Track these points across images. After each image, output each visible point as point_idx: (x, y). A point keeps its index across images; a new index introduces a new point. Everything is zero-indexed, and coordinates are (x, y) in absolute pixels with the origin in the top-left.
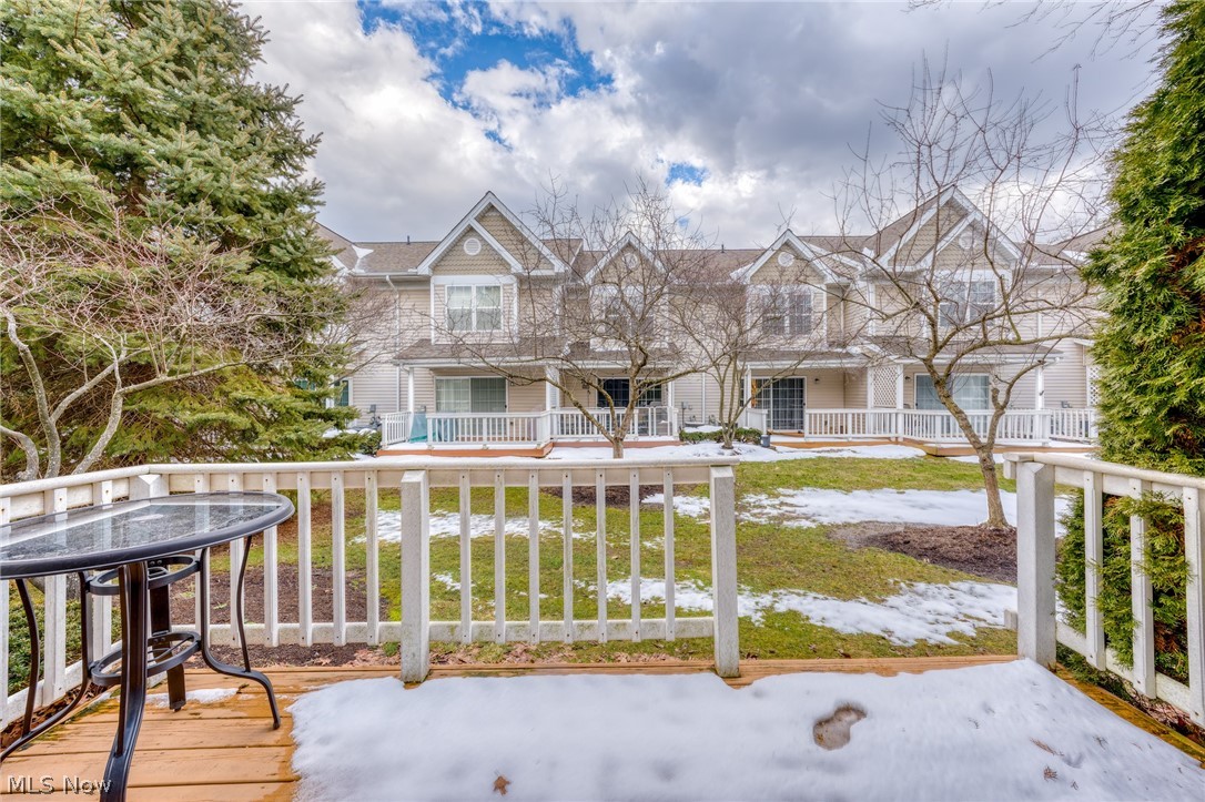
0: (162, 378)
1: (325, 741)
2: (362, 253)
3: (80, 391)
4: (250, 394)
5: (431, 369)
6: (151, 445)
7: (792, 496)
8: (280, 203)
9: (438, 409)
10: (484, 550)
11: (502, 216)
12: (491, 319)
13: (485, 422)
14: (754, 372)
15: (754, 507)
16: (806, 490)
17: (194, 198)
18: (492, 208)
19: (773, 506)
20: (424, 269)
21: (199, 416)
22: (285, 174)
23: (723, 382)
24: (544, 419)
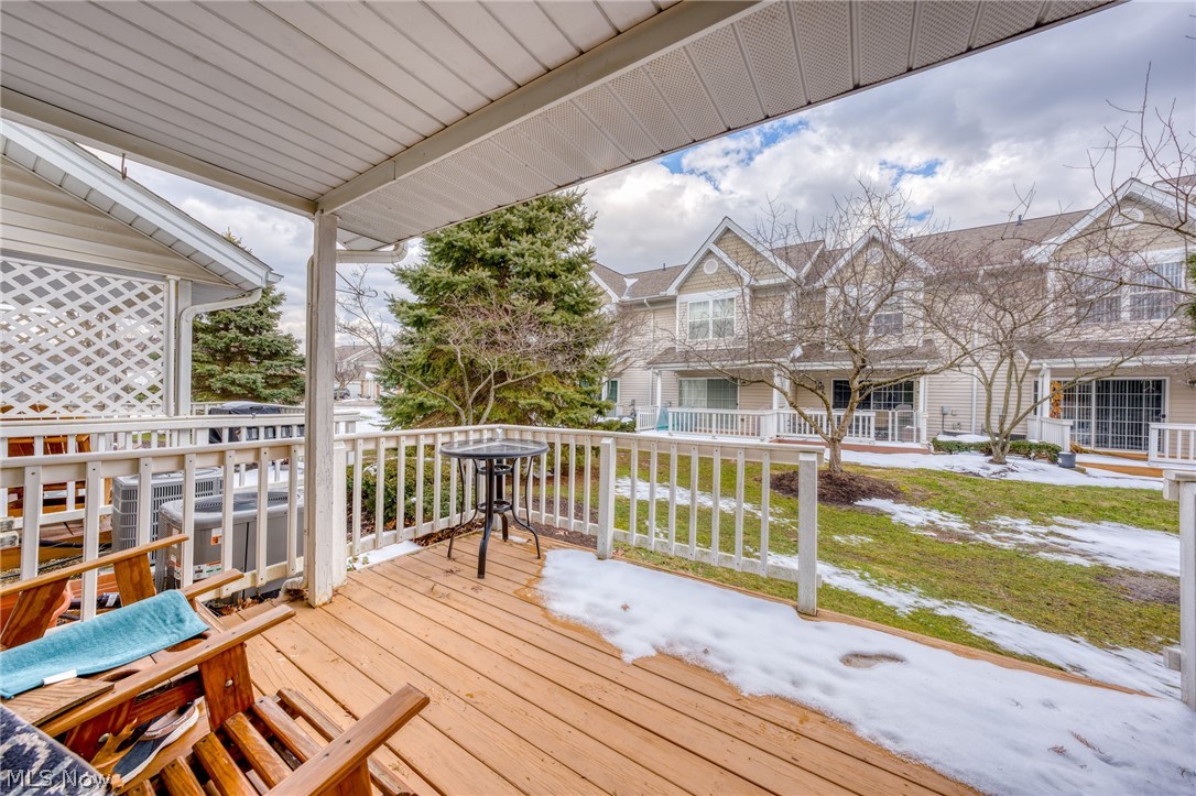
0: (510, 381)
1: (555, 568)
2: (629, 282)
3: (480, 387)
4: (551, 390)
5: (676, 372)
6: (507, 416)
7: (1075, 528)
8: (571, 267)
9: (680, 404)
10: (684, 513)
11: (737, 236)
12: (722, 328)
13: (714, 417)
14: (1055, 372)
15: (1003, 530)
16: (1105, 525)
17: (528, 275)
18: (728, 230)
19: (1035, 534)
20: (671, 291)
21: (528, 401)
22: (576, 244)
23: (990, 385)
24: (769, 418)
